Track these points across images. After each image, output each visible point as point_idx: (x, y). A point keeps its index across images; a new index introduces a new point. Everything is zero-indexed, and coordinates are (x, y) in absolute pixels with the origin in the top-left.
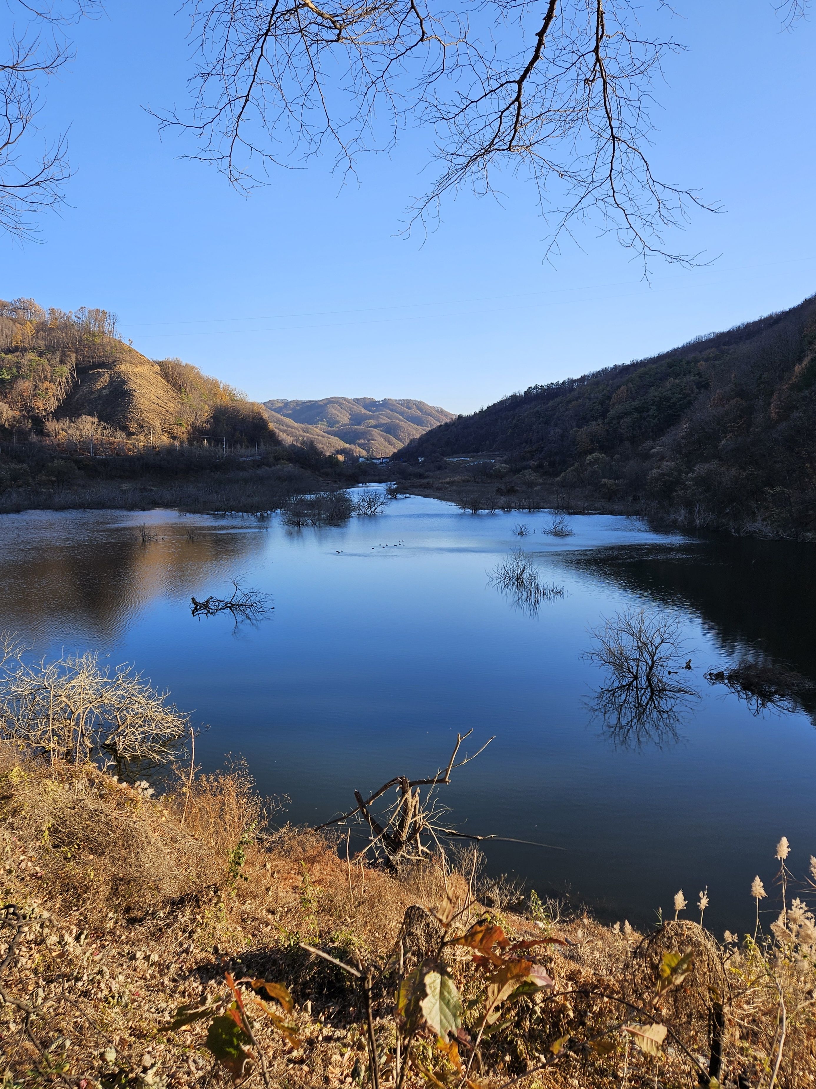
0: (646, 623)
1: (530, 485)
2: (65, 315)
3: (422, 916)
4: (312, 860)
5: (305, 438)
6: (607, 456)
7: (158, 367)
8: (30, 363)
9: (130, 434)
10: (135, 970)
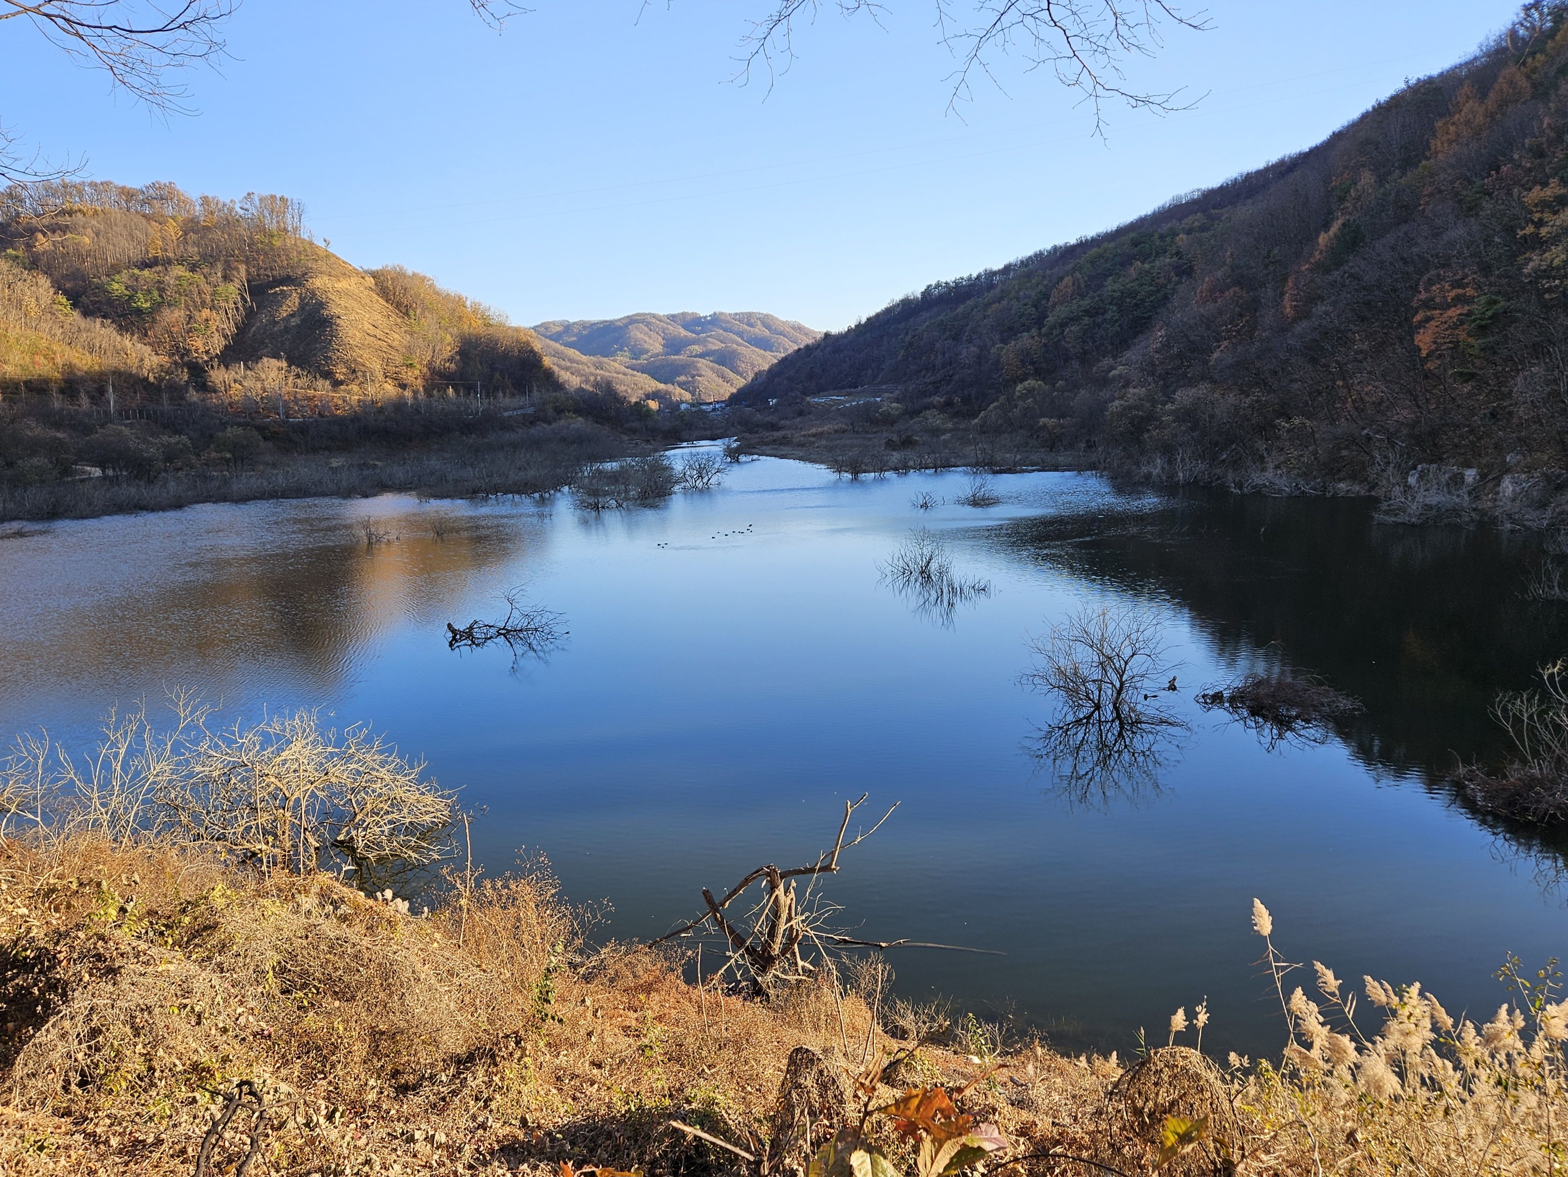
0: (1111, 629)
1: (936, 432)
2: (224, 205)
3: (812, 1061)
4: (648, 989)
5: (599, 378)
6: (1046, 384)
7: (372, 279)
8: (177, 282)
9: (336, 384)
10: (415, 1156)
